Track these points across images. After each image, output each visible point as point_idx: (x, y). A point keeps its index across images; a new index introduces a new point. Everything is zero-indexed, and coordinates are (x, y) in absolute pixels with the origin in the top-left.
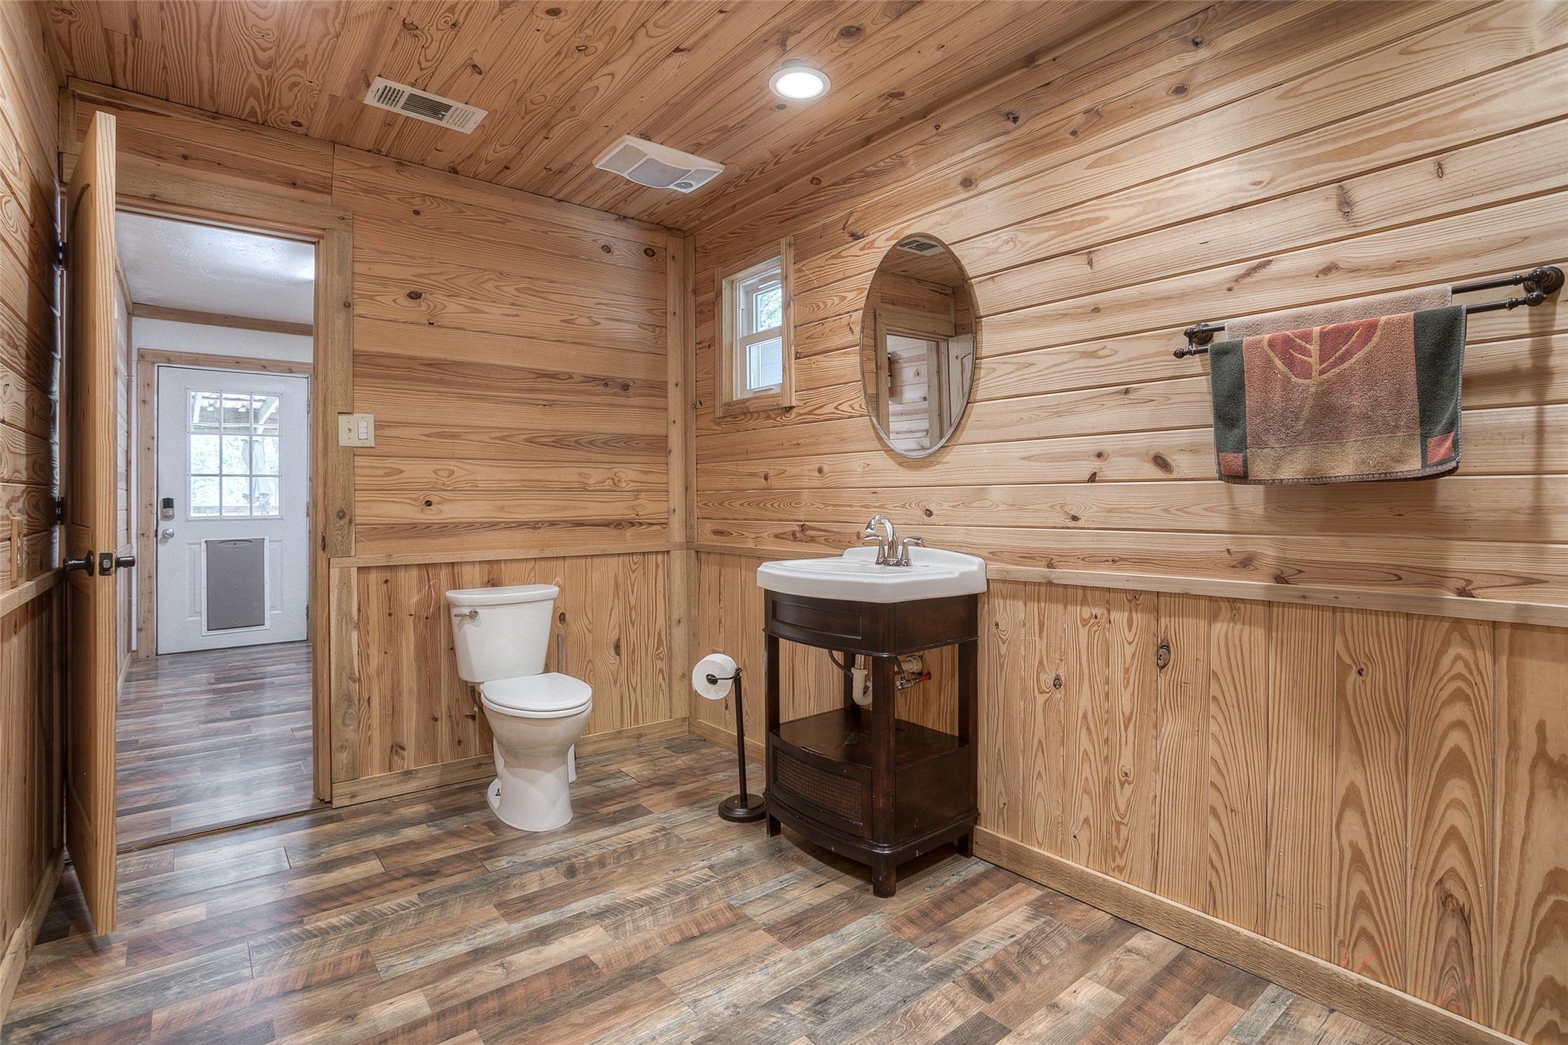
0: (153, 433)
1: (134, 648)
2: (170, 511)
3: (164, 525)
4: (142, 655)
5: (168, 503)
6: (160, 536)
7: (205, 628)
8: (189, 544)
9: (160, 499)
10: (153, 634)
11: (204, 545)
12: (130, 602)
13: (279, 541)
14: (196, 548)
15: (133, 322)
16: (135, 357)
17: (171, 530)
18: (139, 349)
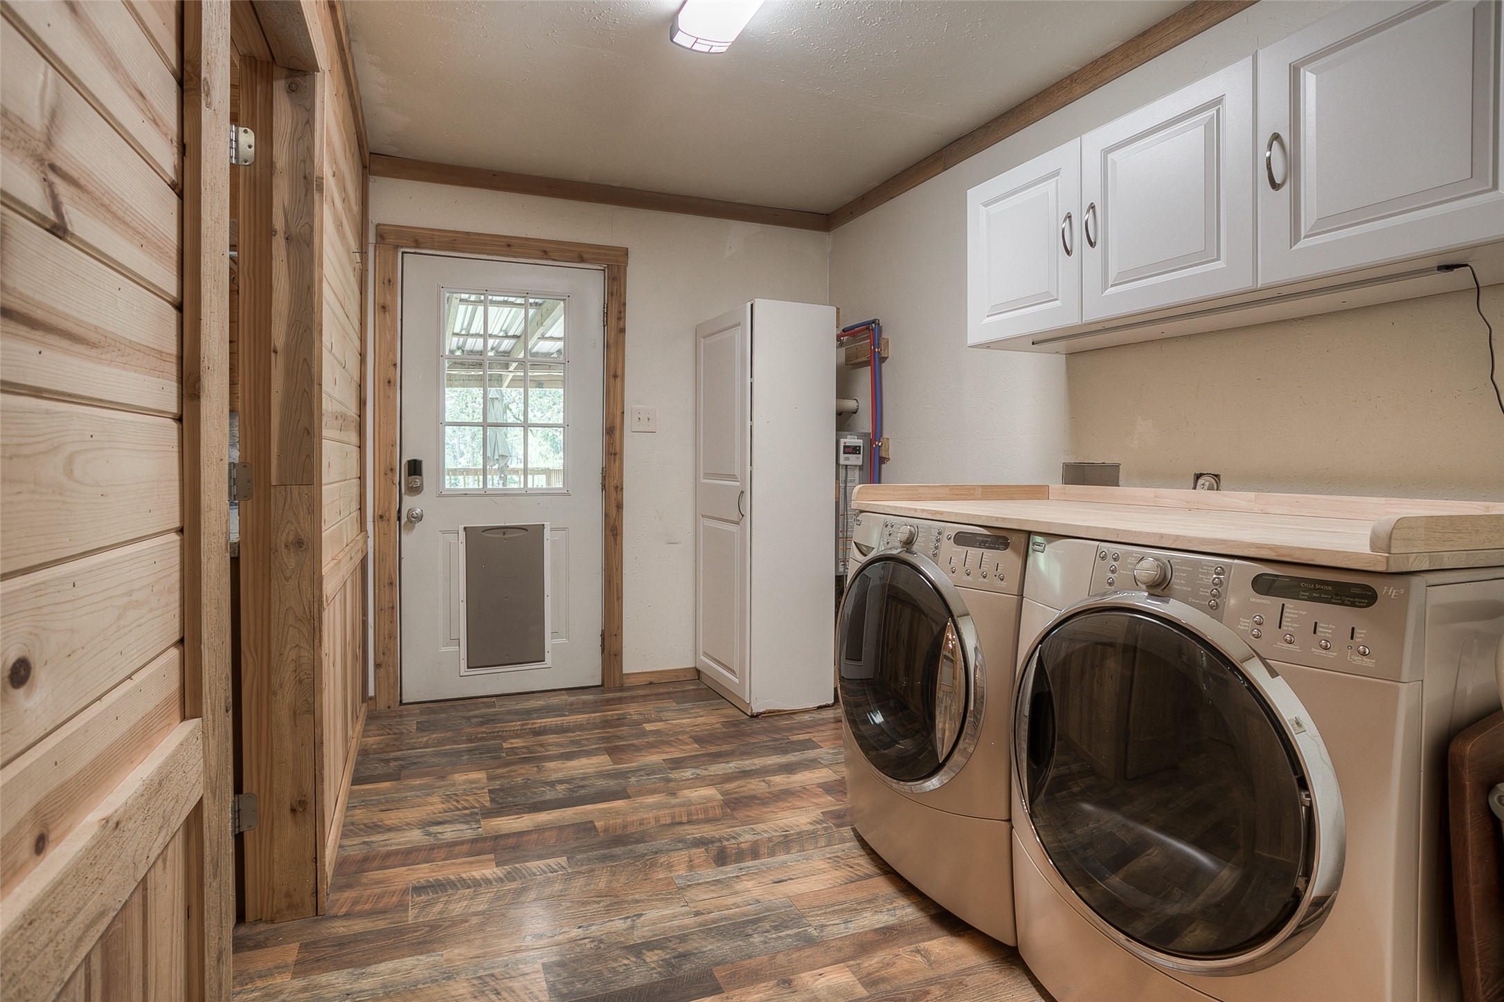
0: (395, 357)
1: (371, 693)
2: (417, 479)
3: (410, 502)
4: (382, 705)
5: (415, 468)
6: (404, 519)
7: (464, 663)
8: (444, 532)
9: (404, 461)
10: (395, 673)
11: (462, 534)
12: (365, 624)
13: (564, 529)
14: (452, 538)
15: (371, 185)
16: (372, 238)
17: (418, 511)
18: (378, 225)
